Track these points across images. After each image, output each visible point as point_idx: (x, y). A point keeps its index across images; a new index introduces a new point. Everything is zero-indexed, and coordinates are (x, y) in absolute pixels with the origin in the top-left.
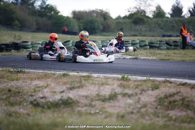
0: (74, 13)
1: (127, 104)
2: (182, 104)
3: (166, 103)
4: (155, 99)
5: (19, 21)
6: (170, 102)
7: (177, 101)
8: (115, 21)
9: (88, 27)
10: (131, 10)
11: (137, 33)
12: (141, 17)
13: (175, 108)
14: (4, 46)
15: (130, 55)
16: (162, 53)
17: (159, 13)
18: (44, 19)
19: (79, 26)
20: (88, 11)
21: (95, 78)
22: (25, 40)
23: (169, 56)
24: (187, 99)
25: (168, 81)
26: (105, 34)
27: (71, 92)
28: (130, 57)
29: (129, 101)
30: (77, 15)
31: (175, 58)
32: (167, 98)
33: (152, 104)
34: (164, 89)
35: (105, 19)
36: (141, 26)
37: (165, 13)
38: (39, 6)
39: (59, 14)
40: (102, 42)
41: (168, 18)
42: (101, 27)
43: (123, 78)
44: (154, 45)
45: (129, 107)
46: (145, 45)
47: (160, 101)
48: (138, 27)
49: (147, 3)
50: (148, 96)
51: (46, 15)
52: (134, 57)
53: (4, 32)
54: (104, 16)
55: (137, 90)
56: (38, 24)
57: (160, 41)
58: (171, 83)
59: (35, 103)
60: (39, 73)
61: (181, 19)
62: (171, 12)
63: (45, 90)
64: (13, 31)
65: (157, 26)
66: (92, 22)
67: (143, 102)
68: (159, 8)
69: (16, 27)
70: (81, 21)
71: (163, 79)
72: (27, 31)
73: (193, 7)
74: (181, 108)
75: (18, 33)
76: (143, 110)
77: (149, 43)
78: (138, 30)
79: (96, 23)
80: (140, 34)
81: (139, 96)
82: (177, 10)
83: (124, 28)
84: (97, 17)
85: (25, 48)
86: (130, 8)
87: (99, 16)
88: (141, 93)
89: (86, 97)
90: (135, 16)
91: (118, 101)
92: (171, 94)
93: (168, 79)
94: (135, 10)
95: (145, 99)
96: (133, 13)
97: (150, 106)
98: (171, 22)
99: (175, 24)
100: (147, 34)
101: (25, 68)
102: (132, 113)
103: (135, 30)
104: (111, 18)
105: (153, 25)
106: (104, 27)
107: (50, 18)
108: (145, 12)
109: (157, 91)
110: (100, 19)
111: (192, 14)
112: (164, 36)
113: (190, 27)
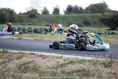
2: (33, 69)
3: (22, 68)
4: (17, 66)
6: (25, 68)
7: (30, 67)
10: (28, 9)
11: (31, 24)
12: (34, 14)
13: (28, 71)
15: (17, 37)
16: (38, 36)
17: (45, 12)
23: (42, 38)
24: (37, 66)
25: (32, 54)
28: (16, 38)
31: (45, 39)
32: (25, 65)
33: (14, 69)
34: (25, 59)
35: (11, 14)
36: (34, 19)
41: (51, 15)
42: (9, 19)
43: (4, 51)
44: (37, 31)
46: (31, 31)
47: (20, 67)
48: (32, 20)
49: (38, 5)
52: (19, 38)
54: (11, 12)
55: (7, 59)
57: (41, 29)
58: (34, 55)
61: (58, 16)
62: (53, 11)
65: (44, 19)
66: (3, 16)
67: (8, 67)
71: (30, 52)
74: (31, 71)
77: (34, 30)
78: (32, 22)
80: (33, 24)
81: (7, 63)
82: (56, 11)
83: (23, 20)
84: (6, 12)
86: (28, 8)
88: (8, 62)
90: (30, 13)
92: (28, 62)
93: (33, 52)
94: (30, 9)
95: (10, 65)
96: (29, 11)
97: (12, 70)
98: (52, 17)
99: (55, 19)
100: (38, 24)
103: (30, 22)
104: (15, 13)
105: (42, 19)
106: (11, 19)
108: (36, 11)
109: (20, 60)
110: (8, 14)
111: (66, 13)
112: (47, 26)
113: (64, 21)
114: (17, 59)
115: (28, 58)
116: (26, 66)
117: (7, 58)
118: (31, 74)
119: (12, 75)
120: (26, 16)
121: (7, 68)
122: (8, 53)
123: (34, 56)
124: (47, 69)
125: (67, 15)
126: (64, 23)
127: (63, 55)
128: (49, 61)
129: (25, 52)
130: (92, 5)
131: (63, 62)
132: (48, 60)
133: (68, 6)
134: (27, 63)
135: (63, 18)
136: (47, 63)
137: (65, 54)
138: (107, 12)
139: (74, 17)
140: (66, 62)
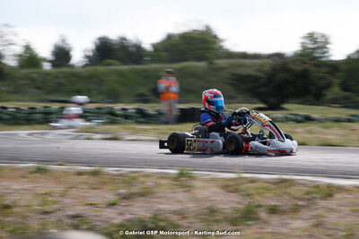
49: (5, 39)
82: (62, 55)
130: (170, 37)
138: (220, 57)
139: (121, 74)
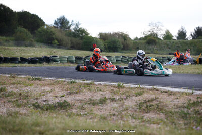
0: (101, 35)
1: (113, 107)
2: (157, 108)
3: (144, 107)
4: (136, 104)
5: (58, 41)
6: (147, 106)
7: (153, 105)
8: (132, 42)
9: (112, 46)
11: (150, 52)
12: (153, 39)
13: (150, 111)
14: (37, 59)
17: (168, 36)
18: (77, 39)
19: (104, 45)
20: (111, 33)
21: (96, 85)
22: (55, 55)
24: (162, 104)
25: (155, 89)
26: (124, 51)
27: (70, 96)
29: (115, 105)
30: (103, 37)
32: (146, 103)
33: (133, 108)
34: (146, 95)
35: (125, 40)
36: (153, 46)
37: (172, 37)
38: (74, 29)
39: (89, 35)
40: (116, 57)
41: (175, 40)
42: (122, 46)
43: (119, 86)
45: (113, 110)
47: (140, 105)
48: (151, 47)
49: (159, 28)
50: (131, 101)
51: (78, 36)
53: (45, 49)
54: (125, 37)
56: (72, 43)
57: (163, 58)
58: (157, 90)
59: (36, 105)
60: (53, 80)
61: (185, 41)
62: (177, 36)
63: (49, 95)
64: (52, 48)
65: (166, 46)
66: (114, 42)
68: (168, 32)
69: (55, 45)
70: (106, 41)
71: (151, 87)
72: (63, 48)
73: (194, 32)
74: (155, 111)
75: (54, 50)
76: (124, 113)
78: (151, 49)
79: (118, 43)
80: (152, 52)
81: (124, 101)
82: (182, 35)
83: (140, 47)
84: (119, 38)
85: (55, 61)
86: (145, 32)
87: (120, 37)
88: (125, 99)
89: (81, 101)
90: (149, 38)
91: (107, 105)
92: (150, 99)
93: (155, 87)
94: (149, 33)
95: (128, 103)
96: (147, 35)
97: (131, 109)
98: (176, 44)
99: (180, 45)
100: (157, 52)
101: (43, 76)
102: (114, 115)
103: (148, 49)
104: (130, 39)
105: (163, 46)
106: (124, 46)
107: (82, 38)
108: (157, 35)
109: (140, 97)
110: (121, 40)
111: (194, 38)
112: (170, 54)
113: (192, 48)
114: (136, 96)
115: (149, 95)
116: (149, 104)
117: (123, 94)
118: (155, 114)
119: (131, 115)
120: (144, 41)
121: (124, 106)
122: (124, 88)
123: (156, 92)
124: (175, 108)
125: (196, 40)
126: (192, 50)
127: (194, 91)
128: (177, 98)
129: (146, 87)
131: (196, 100)
132: (175, 97)
133: (197, 28)
134: (149, 101)
135: (191, 44)
136: (175, 100)
137: (196, 90)
140: (199, 100)
